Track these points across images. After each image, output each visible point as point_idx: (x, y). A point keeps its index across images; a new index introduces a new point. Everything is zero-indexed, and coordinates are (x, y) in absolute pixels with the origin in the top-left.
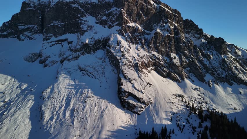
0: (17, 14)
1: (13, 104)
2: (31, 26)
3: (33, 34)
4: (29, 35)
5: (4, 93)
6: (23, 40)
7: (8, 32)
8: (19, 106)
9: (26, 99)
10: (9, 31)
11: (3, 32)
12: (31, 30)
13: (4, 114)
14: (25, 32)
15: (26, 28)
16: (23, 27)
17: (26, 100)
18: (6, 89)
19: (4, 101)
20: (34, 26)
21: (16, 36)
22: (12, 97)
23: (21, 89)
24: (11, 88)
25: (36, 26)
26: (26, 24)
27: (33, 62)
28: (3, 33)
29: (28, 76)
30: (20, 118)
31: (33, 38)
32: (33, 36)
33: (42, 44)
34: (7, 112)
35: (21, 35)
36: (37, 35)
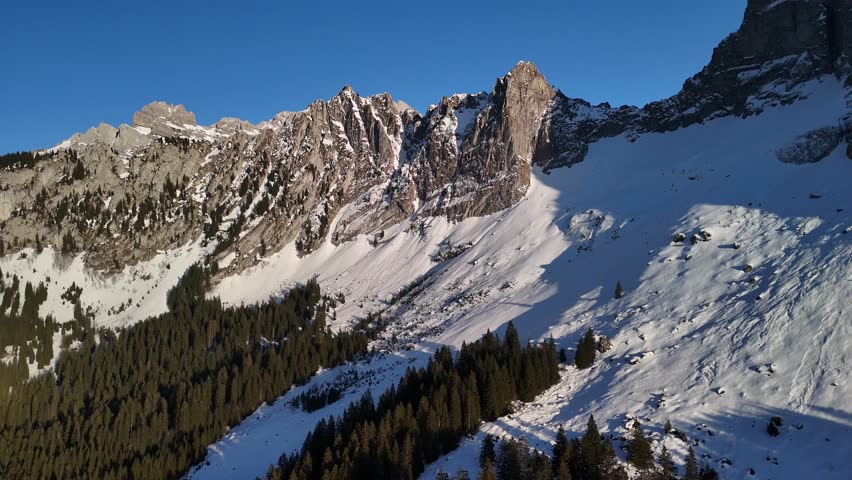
0: (732, 37)
1: (784, 273)
2: (783, 60)
3: (797, 83)
4: (781, 89)
5: (736, 247)
6: (759, 111)
7: (701, 104)
8: (809, 275)
9: (832, 257)
10: (704, 100)
11: (685, 109)
12: (787, 73)
13: (759, 298)
14: (764, 83)
15: (764, 70)
16: (754, 73)
17: (834, 259)
18: (742, 238)
19: (745, 268)
20: (795, 56)
21: (728, 108)
22: (769, 256)
23: (798, 234)
24: (759, 233)
25: (805, 55)
26: (762, 59)
27: (818, 159)
28: (686, 113)
29: (813, 197)
30: (832, 311)
31: (795, 97)
32: (796, 89)
33: (846, 96)
34: (768, 291)
35: (750, 99)
36: (814, 82)
